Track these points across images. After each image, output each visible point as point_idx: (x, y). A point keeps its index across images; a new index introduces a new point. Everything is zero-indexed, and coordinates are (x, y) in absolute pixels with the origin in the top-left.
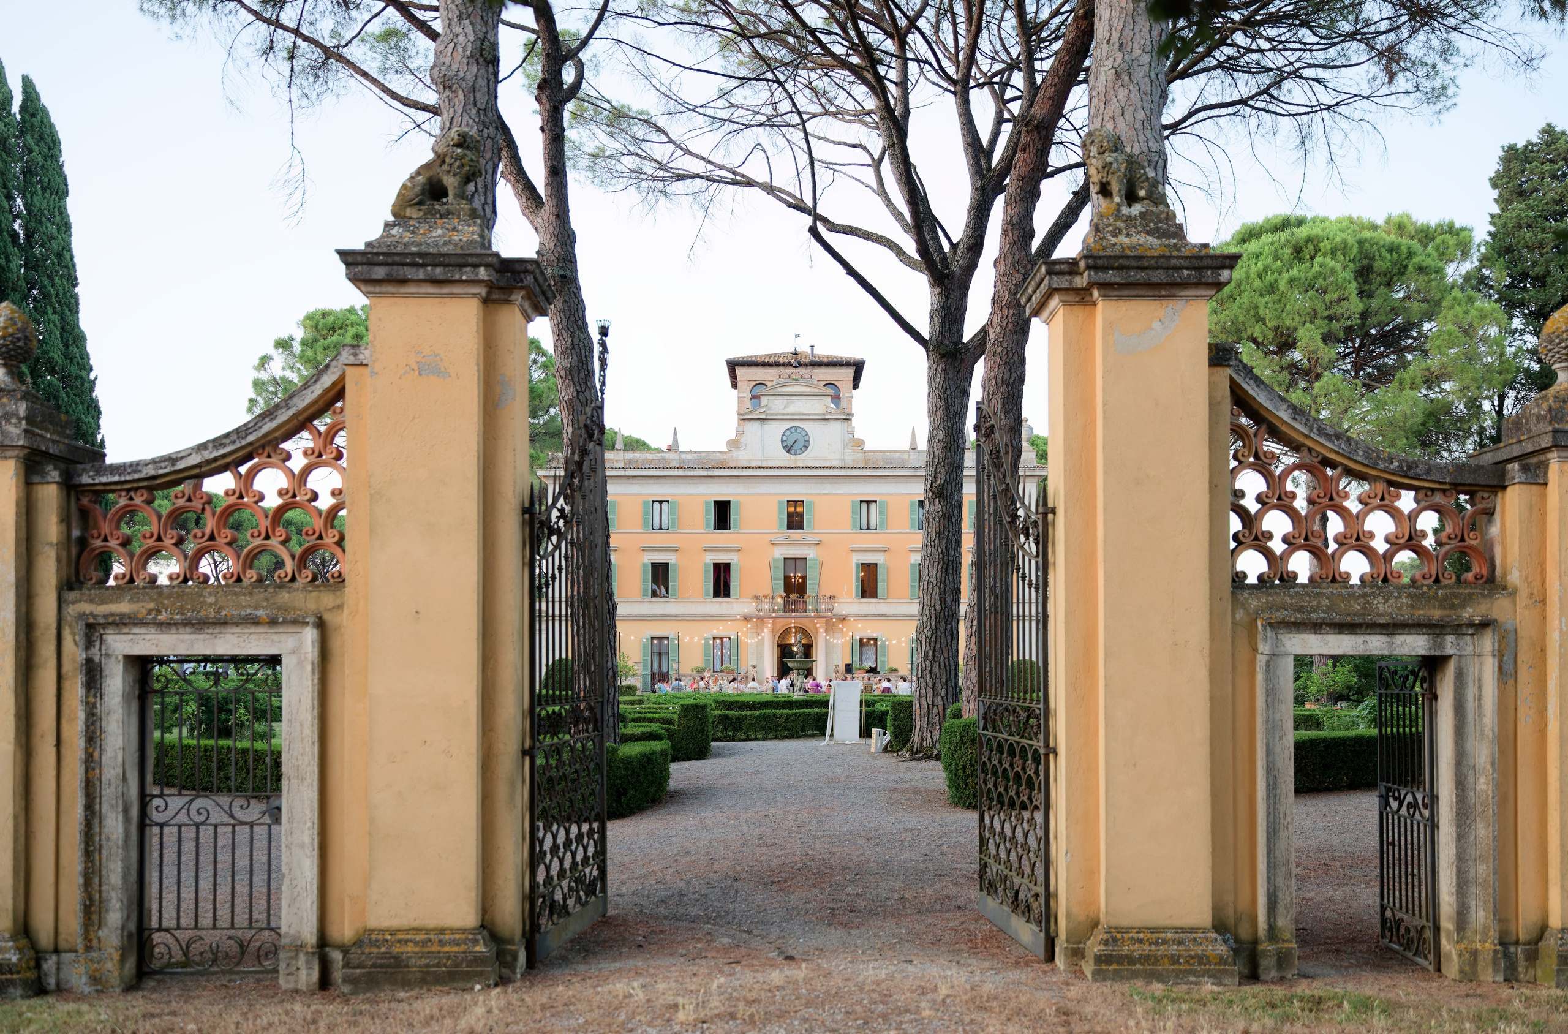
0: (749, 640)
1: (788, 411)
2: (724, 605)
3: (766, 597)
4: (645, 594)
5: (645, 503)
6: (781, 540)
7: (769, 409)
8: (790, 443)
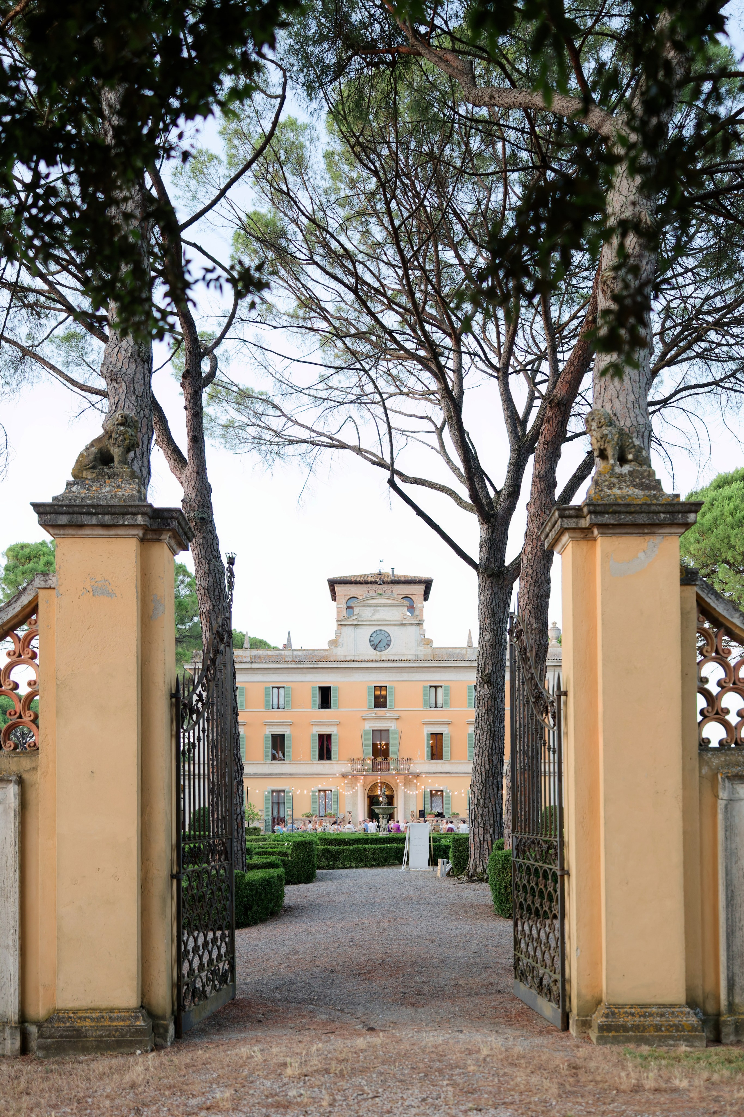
0: (346, 793)
1: (375, 617)
2: (327, 765)
3: (358, 759)
4: (266, 758)
5: (267, 689)
6: (370, 716)
7: (360, 616)
8: (376, 642)
